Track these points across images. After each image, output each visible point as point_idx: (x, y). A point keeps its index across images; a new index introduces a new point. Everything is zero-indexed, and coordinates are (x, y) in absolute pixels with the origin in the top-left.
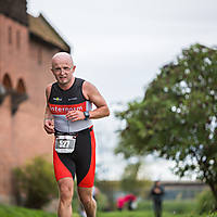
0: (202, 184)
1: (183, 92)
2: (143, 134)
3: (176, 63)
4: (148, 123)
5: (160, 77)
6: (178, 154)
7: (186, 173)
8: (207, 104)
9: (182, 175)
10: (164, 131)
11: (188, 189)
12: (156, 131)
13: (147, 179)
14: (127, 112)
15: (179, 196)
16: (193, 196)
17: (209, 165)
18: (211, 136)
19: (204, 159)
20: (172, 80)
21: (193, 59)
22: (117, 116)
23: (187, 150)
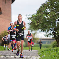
0: (53, 39)
1: (48, 12)
2: (36, 24)
3: (46, 3)
4: (38, 21)
5: (41, 7)
6: (46, 30)
7: (49, 36)
8: (55, 15)
9: (48, 37)
10: (42, 23)
11: (50, 40)
12: (40, 23)
13: (37, 38)
14: (32, 18)
15: (47, 43)
16: (50, 43)
17: (56, 34)
18: (56, 25)
19: (54, 32)
20: (45, 8)
21: (51, 2)
22: (28, 19)
23: (49, 29)
